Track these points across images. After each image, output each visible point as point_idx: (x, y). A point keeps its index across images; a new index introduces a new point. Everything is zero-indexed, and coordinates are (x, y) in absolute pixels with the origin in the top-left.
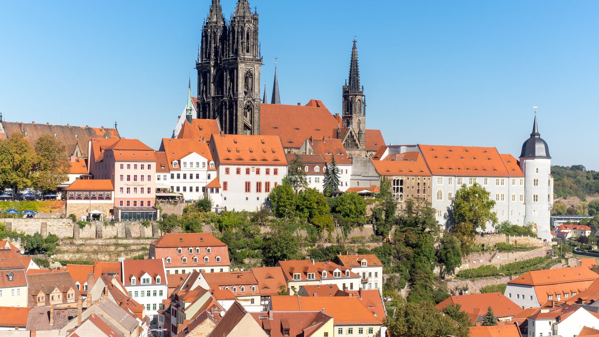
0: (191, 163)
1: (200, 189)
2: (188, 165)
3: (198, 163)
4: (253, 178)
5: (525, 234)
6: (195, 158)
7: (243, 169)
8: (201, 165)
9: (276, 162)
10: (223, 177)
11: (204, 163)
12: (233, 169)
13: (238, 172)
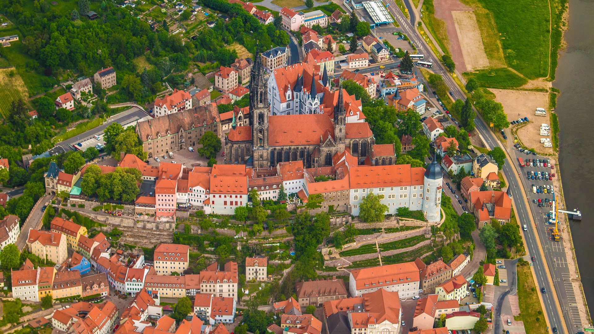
0: (197, 191)
1: (202, 202)
2: (196, 191)
3: (200, 191)
4: (228, 199)
5: (417, 218)
6: (198, 188)
7: (223, 196)
8: (202, 192)
9: (241, 192)
10: (212, 199)
11: (203, 191)
12: (217, 196)
13: (220, 196)
